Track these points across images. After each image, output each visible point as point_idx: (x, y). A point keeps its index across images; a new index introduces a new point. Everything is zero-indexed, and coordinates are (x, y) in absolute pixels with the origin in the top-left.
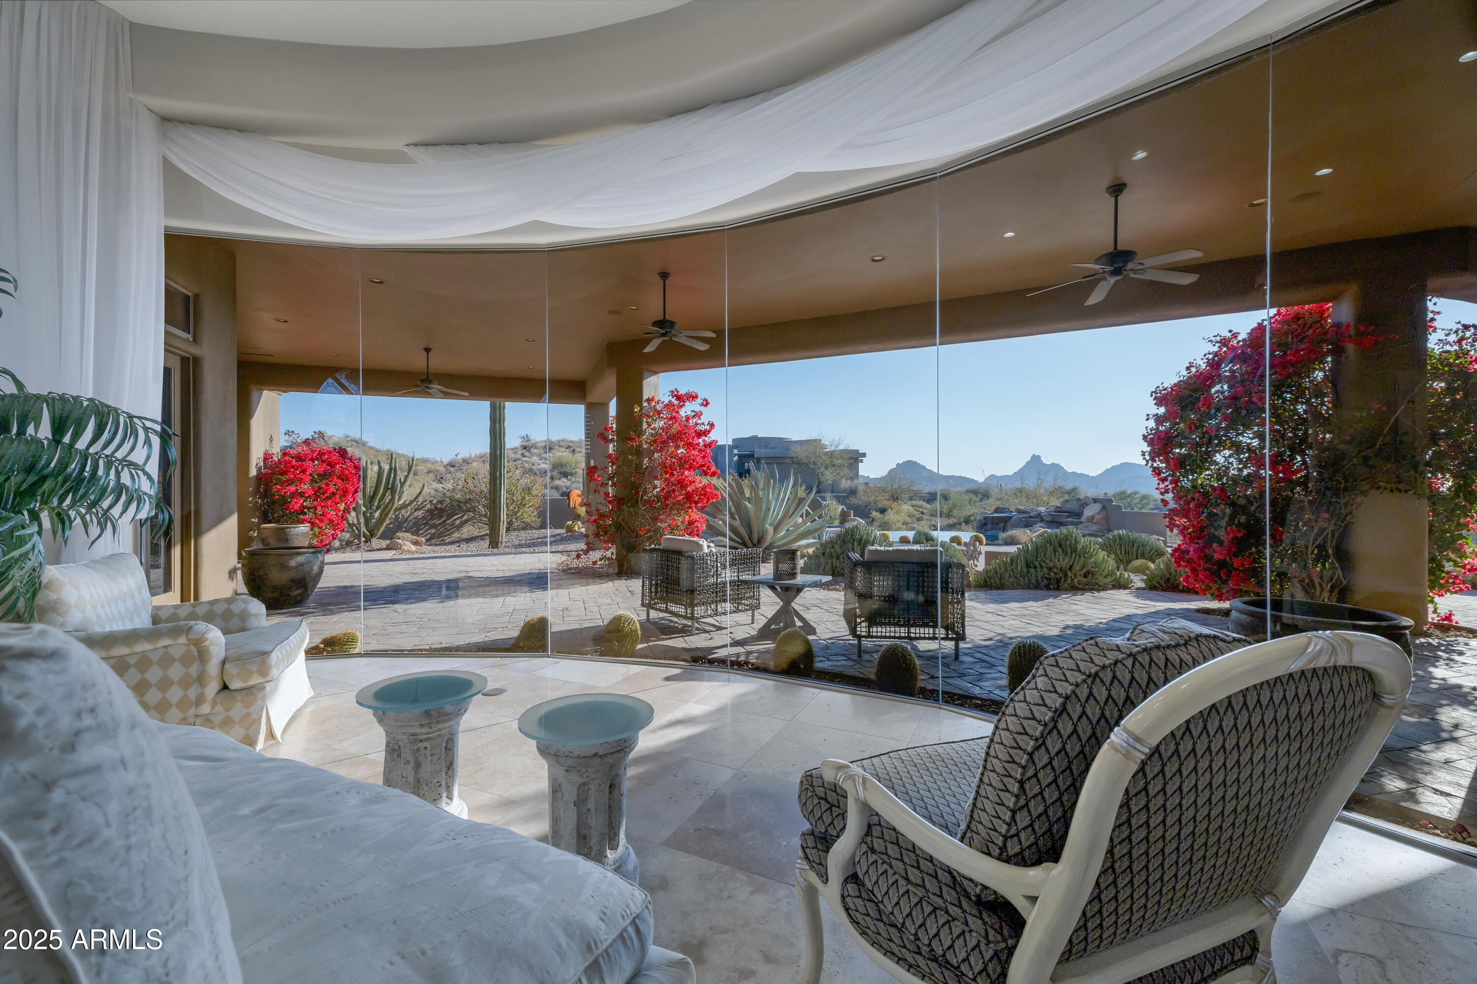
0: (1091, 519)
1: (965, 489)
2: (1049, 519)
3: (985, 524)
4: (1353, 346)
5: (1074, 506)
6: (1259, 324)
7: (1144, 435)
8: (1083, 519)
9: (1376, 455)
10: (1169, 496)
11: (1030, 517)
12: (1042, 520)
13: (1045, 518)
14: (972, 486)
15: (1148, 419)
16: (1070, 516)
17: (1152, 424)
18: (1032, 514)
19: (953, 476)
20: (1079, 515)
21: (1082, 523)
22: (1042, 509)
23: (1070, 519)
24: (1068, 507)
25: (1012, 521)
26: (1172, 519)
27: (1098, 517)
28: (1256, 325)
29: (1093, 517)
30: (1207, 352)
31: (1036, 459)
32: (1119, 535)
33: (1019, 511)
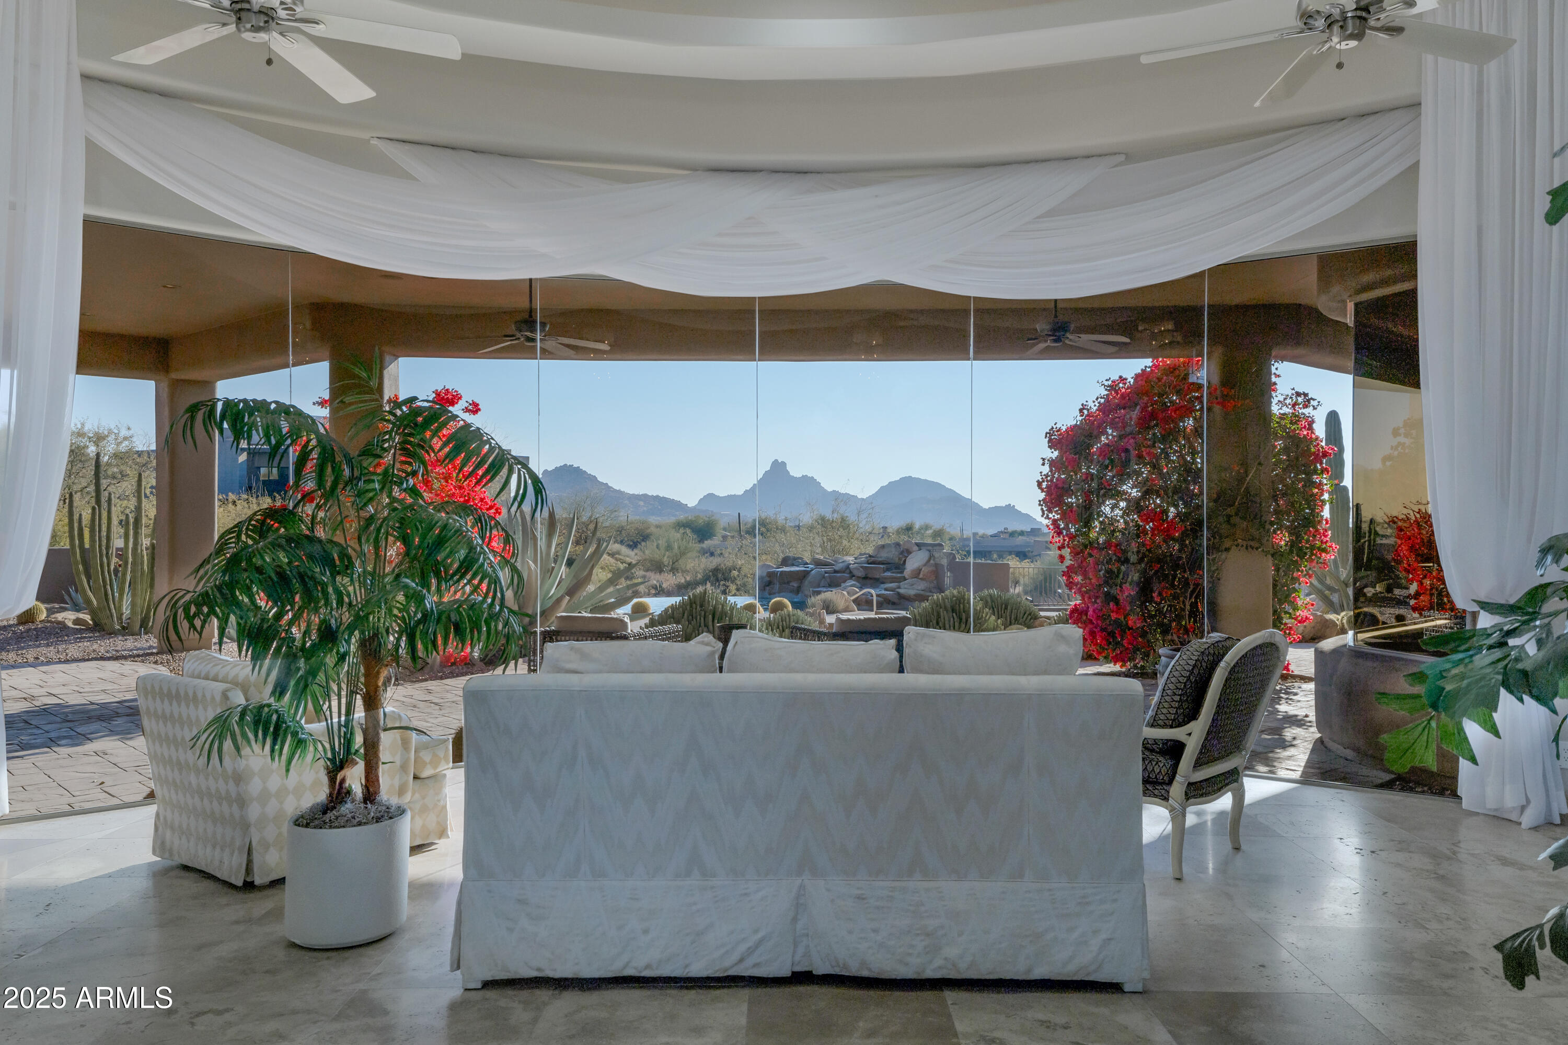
0: (917, 573)
1: (672, 519)
2: (860, 573)
3: (769, 583)
4: (1218, 407)
5: (891, 555)
6: (1142, 370)
7: (1038, 481)
8: (907, 573)
9: (1237, 514)
10: (1066, 552)
11: (836, 572)
12: (852, 576)
13: (856, 573)
14: (682, 517)
15: (1043, 464)
16: (888, 570)
17: (1046, 469)
18: (837, 567)
19: (645, 496)
20: (899, 567)
21: (905, 579)
22: (850, 559)
23: (888, 574)
24: (884, 555)
25: (809, 578)
26: (1070, 576)
27: (925, 570)
28: (1140, 371)
29: (919, 570)
30: (1098, 395)
31: (778, 467)
32: (990, 596)
33: (818, 563)
